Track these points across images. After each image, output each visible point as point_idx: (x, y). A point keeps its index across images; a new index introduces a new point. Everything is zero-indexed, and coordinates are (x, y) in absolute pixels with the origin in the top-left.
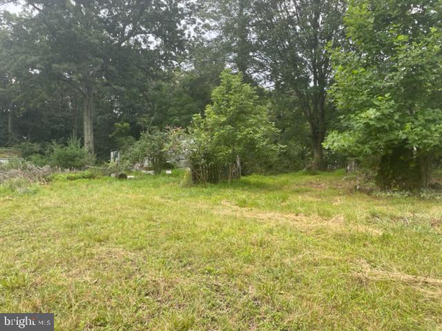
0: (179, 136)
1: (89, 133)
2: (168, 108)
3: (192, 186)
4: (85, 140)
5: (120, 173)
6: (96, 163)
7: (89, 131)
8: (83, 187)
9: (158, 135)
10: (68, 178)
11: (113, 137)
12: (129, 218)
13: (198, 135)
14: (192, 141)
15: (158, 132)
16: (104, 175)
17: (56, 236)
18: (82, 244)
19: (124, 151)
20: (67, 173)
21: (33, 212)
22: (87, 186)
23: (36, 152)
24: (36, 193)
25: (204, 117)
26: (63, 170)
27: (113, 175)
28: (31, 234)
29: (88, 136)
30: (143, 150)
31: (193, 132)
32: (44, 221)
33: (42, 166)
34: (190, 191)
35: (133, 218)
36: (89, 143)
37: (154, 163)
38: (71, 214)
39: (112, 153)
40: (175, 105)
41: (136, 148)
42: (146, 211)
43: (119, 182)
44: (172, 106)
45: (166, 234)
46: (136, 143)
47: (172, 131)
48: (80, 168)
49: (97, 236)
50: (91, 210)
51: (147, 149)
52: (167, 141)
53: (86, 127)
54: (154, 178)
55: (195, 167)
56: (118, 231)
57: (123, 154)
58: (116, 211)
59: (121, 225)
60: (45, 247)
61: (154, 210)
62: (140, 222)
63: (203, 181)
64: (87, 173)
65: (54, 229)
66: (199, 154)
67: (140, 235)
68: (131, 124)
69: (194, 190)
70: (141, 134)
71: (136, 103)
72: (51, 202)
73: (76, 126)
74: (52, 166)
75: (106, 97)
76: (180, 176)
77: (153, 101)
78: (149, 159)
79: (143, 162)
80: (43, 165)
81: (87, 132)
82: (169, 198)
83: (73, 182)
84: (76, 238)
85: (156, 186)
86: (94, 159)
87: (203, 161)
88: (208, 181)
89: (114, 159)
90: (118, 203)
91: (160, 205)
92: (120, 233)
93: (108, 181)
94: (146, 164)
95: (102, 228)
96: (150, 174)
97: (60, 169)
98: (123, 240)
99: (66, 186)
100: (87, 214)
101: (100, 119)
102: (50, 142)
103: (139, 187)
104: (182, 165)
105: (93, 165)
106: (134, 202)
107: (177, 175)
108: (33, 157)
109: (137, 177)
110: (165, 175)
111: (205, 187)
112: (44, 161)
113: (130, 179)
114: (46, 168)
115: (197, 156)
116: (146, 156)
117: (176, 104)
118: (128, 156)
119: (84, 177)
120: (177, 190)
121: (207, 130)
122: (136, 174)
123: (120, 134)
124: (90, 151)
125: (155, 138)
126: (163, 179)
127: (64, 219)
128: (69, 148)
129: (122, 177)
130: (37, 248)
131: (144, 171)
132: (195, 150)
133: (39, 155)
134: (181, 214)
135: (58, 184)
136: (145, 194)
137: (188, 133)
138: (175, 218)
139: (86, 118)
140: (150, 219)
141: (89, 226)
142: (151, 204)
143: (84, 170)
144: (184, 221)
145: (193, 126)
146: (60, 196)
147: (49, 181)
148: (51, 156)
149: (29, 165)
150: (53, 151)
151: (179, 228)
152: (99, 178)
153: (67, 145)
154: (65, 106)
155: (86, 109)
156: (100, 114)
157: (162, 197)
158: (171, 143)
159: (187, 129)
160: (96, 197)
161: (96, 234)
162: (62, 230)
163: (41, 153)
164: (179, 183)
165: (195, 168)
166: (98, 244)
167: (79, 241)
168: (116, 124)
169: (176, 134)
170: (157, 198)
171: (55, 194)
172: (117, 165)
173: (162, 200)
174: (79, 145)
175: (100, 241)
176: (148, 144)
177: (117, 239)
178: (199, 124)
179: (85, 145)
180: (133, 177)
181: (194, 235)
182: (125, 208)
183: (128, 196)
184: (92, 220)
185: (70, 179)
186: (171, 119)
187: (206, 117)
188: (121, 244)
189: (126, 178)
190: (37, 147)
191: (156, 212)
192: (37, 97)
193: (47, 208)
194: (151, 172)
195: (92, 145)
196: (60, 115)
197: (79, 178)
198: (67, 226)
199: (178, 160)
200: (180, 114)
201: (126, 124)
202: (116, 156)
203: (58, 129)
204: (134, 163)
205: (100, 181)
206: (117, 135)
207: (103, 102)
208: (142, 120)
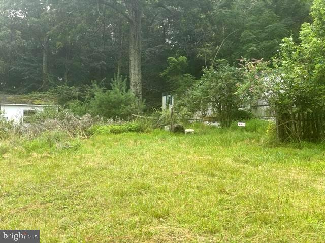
0: (259, 71)
1: (136, 72)
2: (241, 32)
3: (278, 145)
4: (132, 80)
5: (176, 125)
6: (145, 111)
7: (136, 69)
8: (130, 143)
9: (227, 70)
10: (111, 131)
11: (165, 76)
12: (193, 188)
13: (289, 70)
14: (279, 79)
15: (227, 67)
16: (155, 128)
17: (104, 206)
18: (136, 219)
19: (179, 96)
20: (111, 125)
21: (76, 174)
22: (135, 141)
23: (75, 98)
24: (76, 149)
25: (297, 42)
26: (105, 121)
27: (167, 128)
28: (75, 202)
29: (135, 76)
30: (205, 92)
31: (280, 65)
32: (88, 185)
33: (81, 116)
34: (277, 153)
35: (198, 188)
36: (136, 85)
37: (220, 112)
38: (120, 178)
39: (164, 98)
40: (252, 27)
41: (197, 90)
42: (216, 179)
43: (175, 137)
44: (246, 28)
45: (247, 214)
46: (196, 84)
47: (250, 64)
48: (125, 117)
49: (153, 209)
50: (143, 174)
51: (212, 92)
52: (241, 79)
53: (132, 63)
54: (221, 133)
55: (284, 117)
56: (180, 205)
57: (179, 99)
58: (174, 176)
59: (183, 197)
60: (93, 219)
61: (225, 178)
62: (207, 194)
63: (295, 138)
64: (134, 124)
65: (101, 197)
66: (289, 97)
67: (210, 211)
68: (189, 58)
69: (282, 151)
70: (204, 70)
71: (196, 27)
72: (94, 161)
73: (119, 63)
74: (93, 116)
75: (157, 22)
76: (259, 130)
77: (220, 23)
78: (214, 106)
79: (205, 110)
80: (82, 113)
81: (134, 70)
82: (246, 162)
83: (118, 136)
84: (129, 211)
85: (226, 143)
86: (143, 106)
87: (295, 109)
88: (303, 138)
89: (168, 106)
90: (176, 166)
91: (233, 171)
92: (183, 207)
93: (160, 135)
94: (210, 112)
95: (160, 199)
96: (214, 127)
97: (102, 119)
98: (187, 218)
99: (109, 141)
100: (139, 179)
101: (150, 52)
102: (90, 84)
103: (203, 145)
104: (263, 114)
105: (140, 114)
106: (198, 166)
107: (254, 129)
108: (72, 104)
109: (198, 130)
110: (236, 128)
111: (300, 148)
112: (83, 109)
113: (189, 133)
114: (86, 118)
115: (287, 100)
116: (209, 101)
117: (252, 25)
118: (186, 102)
119: (130, 130)
120: (255, 150)
121: (302, 61)
122: (197, 127)
123: (175, 71)
124: (137, 95)
125: (223, 75)
126: (234, 134)
127: (112, 184)
128: (112, 92)
129: (178, 130)
130: (83, 220)
131: (207, 123)
132: (282, 91)
133: (78, 101)
134: (266, 187)
135: (100, 138)
136: (211, 155)
137: (273, 68)
138: (258, 192)
139: (132, 51)
140: (222, 191)
141: (142, 195)
142: (220, 169)
143: (130, 120)
144: (272, 196)
145: (280, 57)
146: (104, 154)
147: (89, 134)
148: (91, 102)
149: (67, 113)
150: (93, 96)
151: (266, 207)
152: (149, 131)
153: (110, 88)
154: (107, 37)
155: (133, 40)
156: (149, 46)
157: (236, 160)
158: (248, 83)
159: (272, 61)
160: (147, 156)
161: (153, 206)
162: (110, 199)
163: (79, 98)
164: (258, 141)
165: (283, 119)
166: (156, 221)
167: (133, 215)
168: (169, 58)
169: (254, 69)
170: (228, 161)
171: (99, 152)
172: (172, 114)
173: (235, 165)
174: (124, 88)
175: (158, 216)
176: (213, 84)
177: (180, 215)
178: (290, 52)
179: (132, 87)
180: (192, 130)
181: (290, 219)
182: (186, 174)
183: (189, 157)
184: (146, 188)
185: (114, 132)
186: (244, 47)
187: (301, 41)
188: (185, 222)
189: (184, 132)
190: (75, 91)
191: (229, 180)
192: (75, 28)
193: (91, 169)
194: (217, 124)
195: (139, 88)
196: (101, 49)
197: (125, 131)
198: (116, 193)
199: (256, 107)
200: (258, 40)
201: (182, 58)
202: (169, 102)
203: (99, 67)
204: (193, 111)
205: (150, 135)
206: (170, 73)
207: (153, 29)
208: (204, 51)
